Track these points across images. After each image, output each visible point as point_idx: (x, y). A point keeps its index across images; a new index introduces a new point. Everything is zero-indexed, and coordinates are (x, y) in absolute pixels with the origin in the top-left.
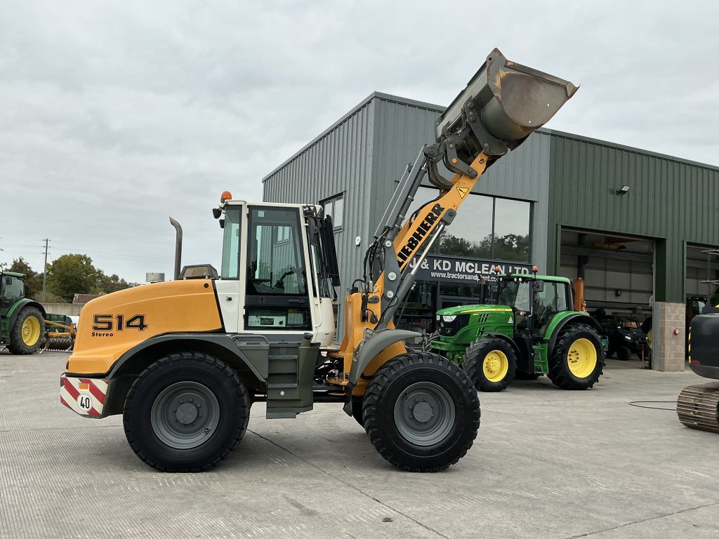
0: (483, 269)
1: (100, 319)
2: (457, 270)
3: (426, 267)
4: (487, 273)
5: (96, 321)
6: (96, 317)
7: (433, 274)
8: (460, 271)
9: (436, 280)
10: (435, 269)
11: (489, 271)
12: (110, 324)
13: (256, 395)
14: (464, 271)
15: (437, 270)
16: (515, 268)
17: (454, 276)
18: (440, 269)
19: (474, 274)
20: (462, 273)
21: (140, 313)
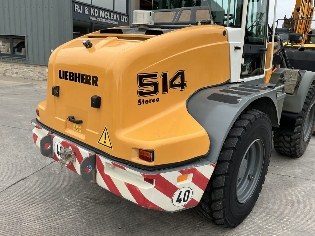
0: (111, 16)
1: (145, 81)
2: (101, 16)
3: (87, 13)
4: (112, 19)
5: (141, 84)
6: (141, 77)
7: (91, 18)
8: (102, 17)
9: (92, 22)
10: (91, 14)
11: (113, 17)
12: (156, 85)
14: (104, 17)
15: (92, 16)
16: (123, 17)
17: (100, 20)
18: (94, 15)
19: (107, 19)
20: (103, 18)
21: (181, 69)
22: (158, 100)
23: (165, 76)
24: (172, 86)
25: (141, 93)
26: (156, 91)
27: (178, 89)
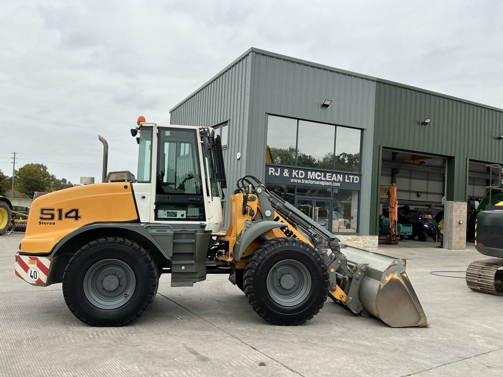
0: (327, 177)
1: (45, 212)
3: (287, 175)
5: (42, 213)
6: (42, 210)
7: (292, 180)
8: (311, 178)
9: (294, 184)
10: (293, 176)
11: (331, 178)
12: (53, 216)
13: (163, 269)
14: (314, 178)
15: (295, 178)
16: (350, 176)
17: (306, 182)
18: (297, 176)
19: (321, 180)
21: (75, 207)
22: (54, 224)
23: (60, 211)
24: (66, 216)
25: (42, 218)
26: (53, 218)
27: (73, 220)
